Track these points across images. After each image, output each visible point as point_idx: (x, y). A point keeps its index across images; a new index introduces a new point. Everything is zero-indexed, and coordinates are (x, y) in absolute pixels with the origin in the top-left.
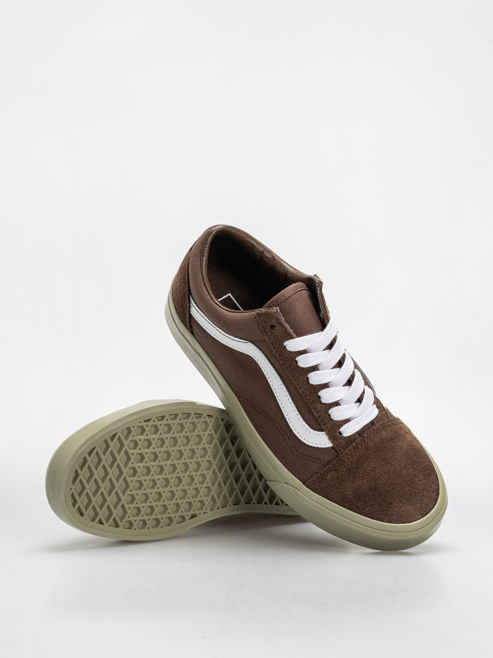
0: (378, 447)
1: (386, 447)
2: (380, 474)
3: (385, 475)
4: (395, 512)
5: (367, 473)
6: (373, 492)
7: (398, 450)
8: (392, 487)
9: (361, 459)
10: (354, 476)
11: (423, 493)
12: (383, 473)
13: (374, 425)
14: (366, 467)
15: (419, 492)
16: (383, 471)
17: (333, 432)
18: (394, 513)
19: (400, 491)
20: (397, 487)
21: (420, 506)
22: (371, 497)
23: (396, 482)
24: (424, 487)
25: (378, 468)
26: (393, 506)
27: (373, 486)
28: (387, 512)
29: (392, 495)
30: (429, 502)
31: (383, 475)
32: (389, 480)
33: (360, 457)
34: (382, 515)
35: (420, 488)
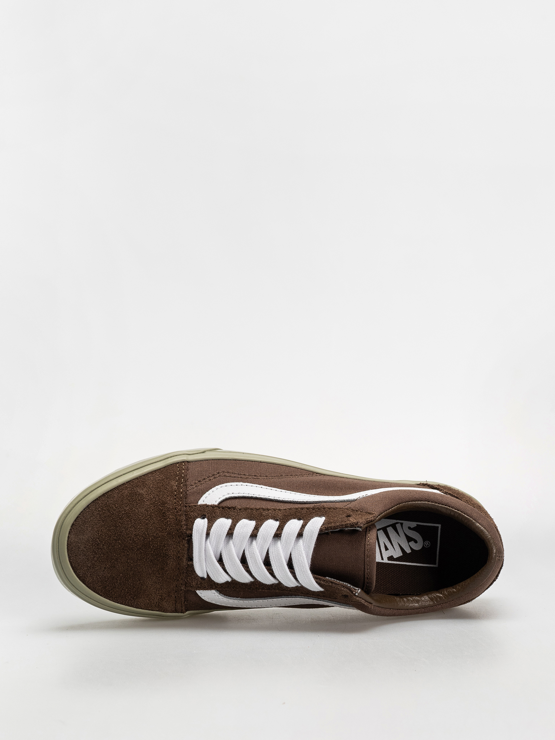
0: (165, 548)
1: (159, 557)
2: (138, 530)
3: (133, 534)
4: (93, 519)
5: (149, 518)
6: (127, 511)
7: (149, 570)
8: (118, 533)
9: (166, 522)
10: (155, 504)
11: (91, 561)
12: (136, 534)
13: (188, 560)
14: (154, 521)
15: (94, 557)
16: (139, 535)
17: (209, 510)
18: (92, 517)
19: (108, 539)
20: (114, 539)
21: (80, 548)
22: (124, 507)
23: (119, 541)
24: (96, 568)
25: (145, 532)
26: (100, 521)
27: (133, 516)
28: (99, 511)
29: (110, 527)
30: (78, 561)
31: (135, 532)
32: (127, 534)
33: (167, 521)
34: (99, 505)
35: (98, 562)
